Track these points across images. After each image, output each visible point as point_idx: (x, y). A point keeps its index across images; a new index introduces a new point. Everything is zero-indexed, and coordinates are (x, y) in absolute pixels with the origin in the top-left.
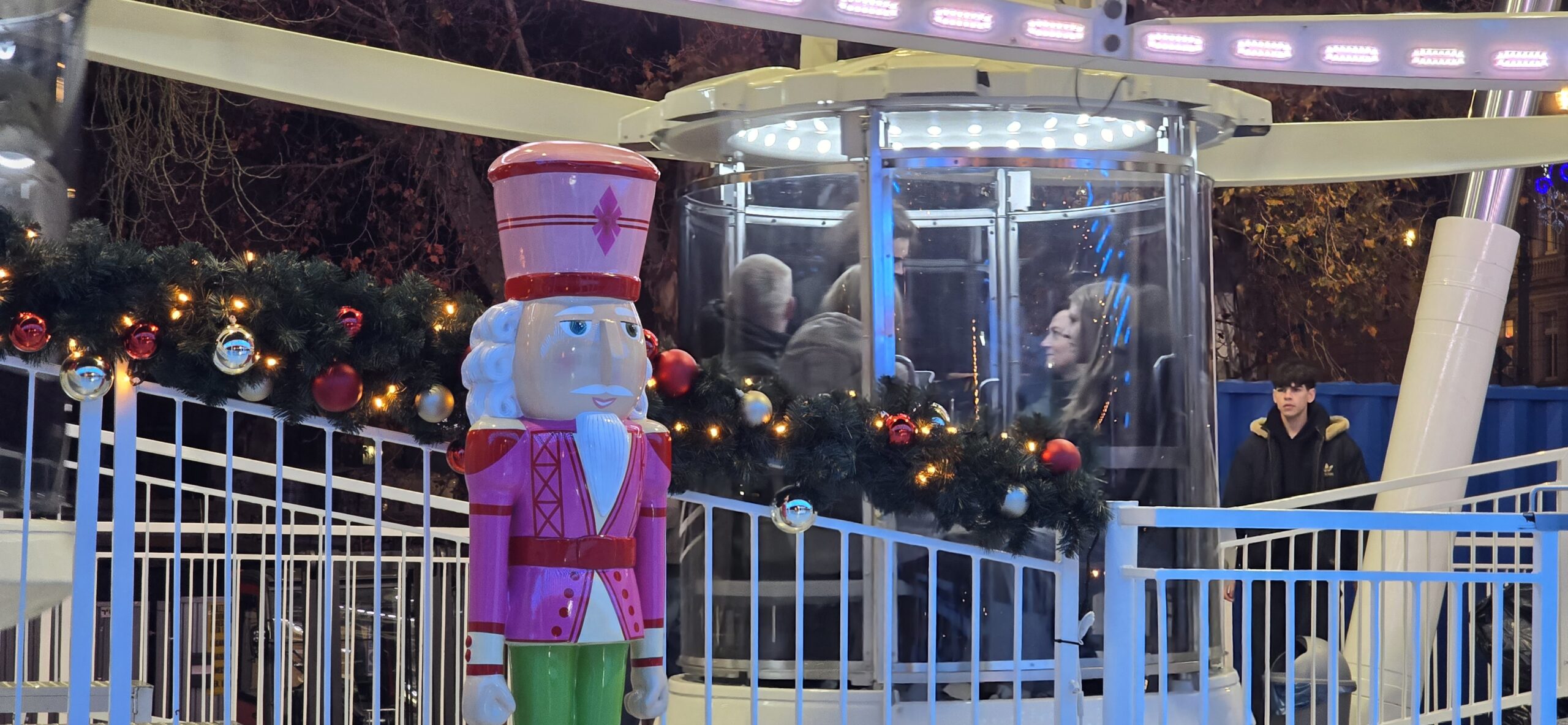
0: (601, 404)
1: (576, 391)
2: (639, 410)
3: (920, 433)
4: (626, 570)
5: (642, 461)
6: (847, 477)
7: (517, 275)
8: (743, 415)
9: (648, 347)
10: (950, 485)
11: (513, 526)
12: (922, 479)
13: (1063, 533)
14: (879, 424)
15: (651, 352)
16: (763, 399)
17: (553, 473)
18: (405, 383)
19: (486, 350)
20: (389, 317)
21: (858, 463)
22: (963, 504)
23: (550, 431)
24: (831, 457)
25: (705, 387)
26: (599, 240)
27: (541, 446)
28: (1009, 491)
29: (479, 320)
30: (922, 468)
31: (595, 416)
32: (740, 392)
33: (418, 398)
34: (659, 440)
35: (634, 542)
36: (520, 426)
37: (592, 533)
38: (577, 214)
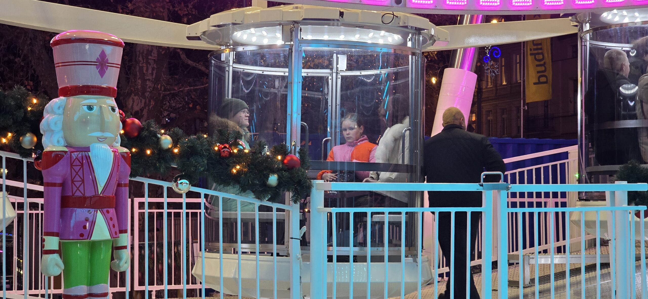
0: (100, 140)
1: (90, 135)
2: (117, 143)
3: (233, 152)
4: (111, 209)
5: (118, 164)
6: (203, 170)
7: (64, 86)
8: (160, 145)
9: (120, 117)
10: (245, 174)
11: (63, 191)
12: (234, 171)
13: (293, 193)
14: (216, 148)
15: (122, 119)
16: (168, 137)
17: (80, 169)
18: (15, 132)
19: (51, 118)
20: (8, 104)
21: (207, 164)
22: (251, 181)
23: (79, 151)
24: (197, 162)
25: (145, 133)
26: (99, 72)
27: (75, 158)
28: (270, 176)
29: (47, 105)
30: (234, 167)
31: (98, 145)
32: (159, 136)
33: (21, 138)
34: (126, 155)
35: (115, 197)
36: (66, 149)
37: (97, 194)
38: (89, 61)
